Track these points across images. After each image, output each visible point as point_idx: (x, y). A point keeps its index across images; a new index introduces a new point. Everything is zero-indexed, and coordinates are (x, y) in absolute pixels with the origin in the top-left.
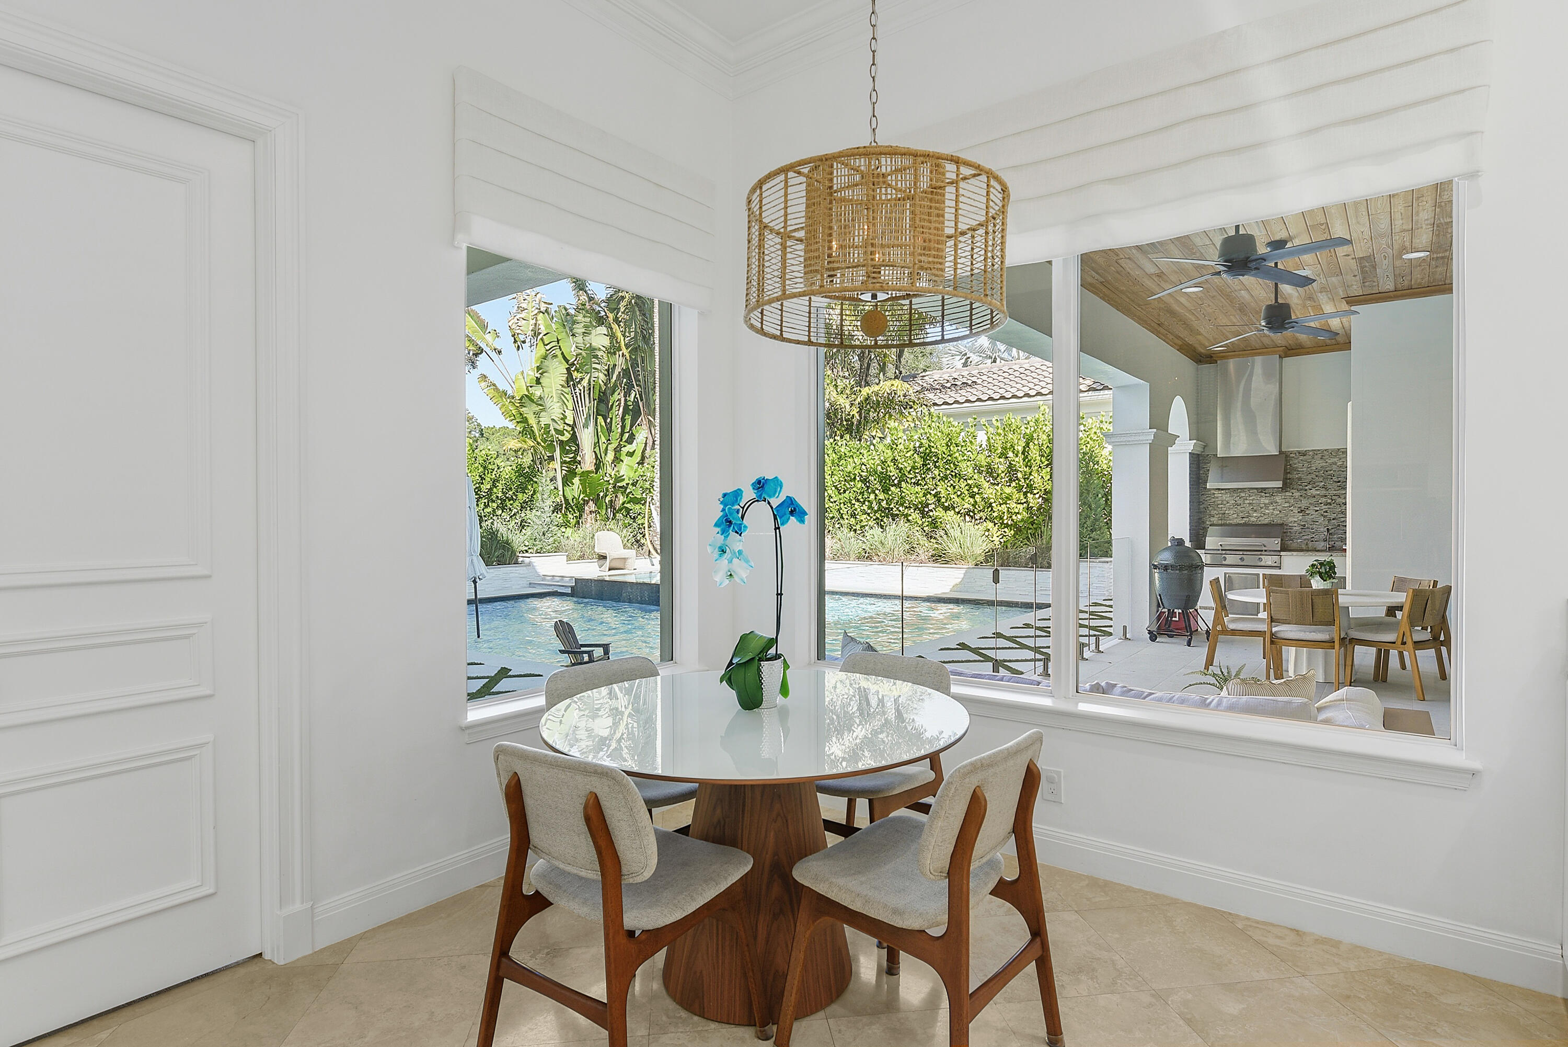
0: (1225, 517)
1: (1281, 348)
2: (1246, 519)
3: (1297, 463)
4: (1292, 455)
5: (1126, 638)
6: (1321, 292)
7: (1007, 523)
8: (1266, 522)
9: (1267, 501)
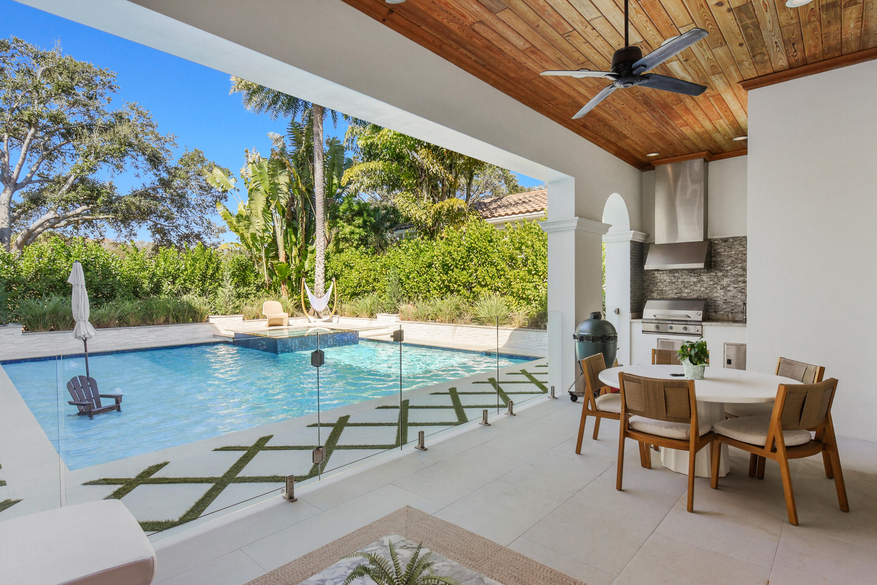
0: (662, 293)
1: (705, 153)
2: (679, 295)
3: (722, 250)
4: (716, 242)
5: (554, 397)
6: (714, 74)
7: (522, 296)
8: (695, 296)
9: (695, 280)
